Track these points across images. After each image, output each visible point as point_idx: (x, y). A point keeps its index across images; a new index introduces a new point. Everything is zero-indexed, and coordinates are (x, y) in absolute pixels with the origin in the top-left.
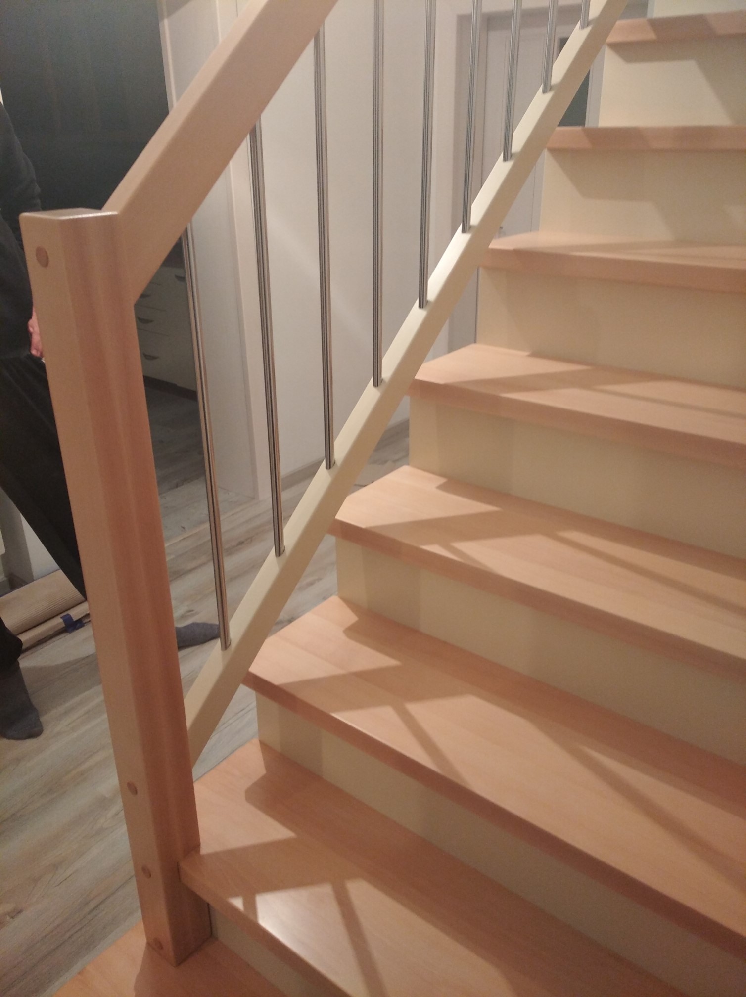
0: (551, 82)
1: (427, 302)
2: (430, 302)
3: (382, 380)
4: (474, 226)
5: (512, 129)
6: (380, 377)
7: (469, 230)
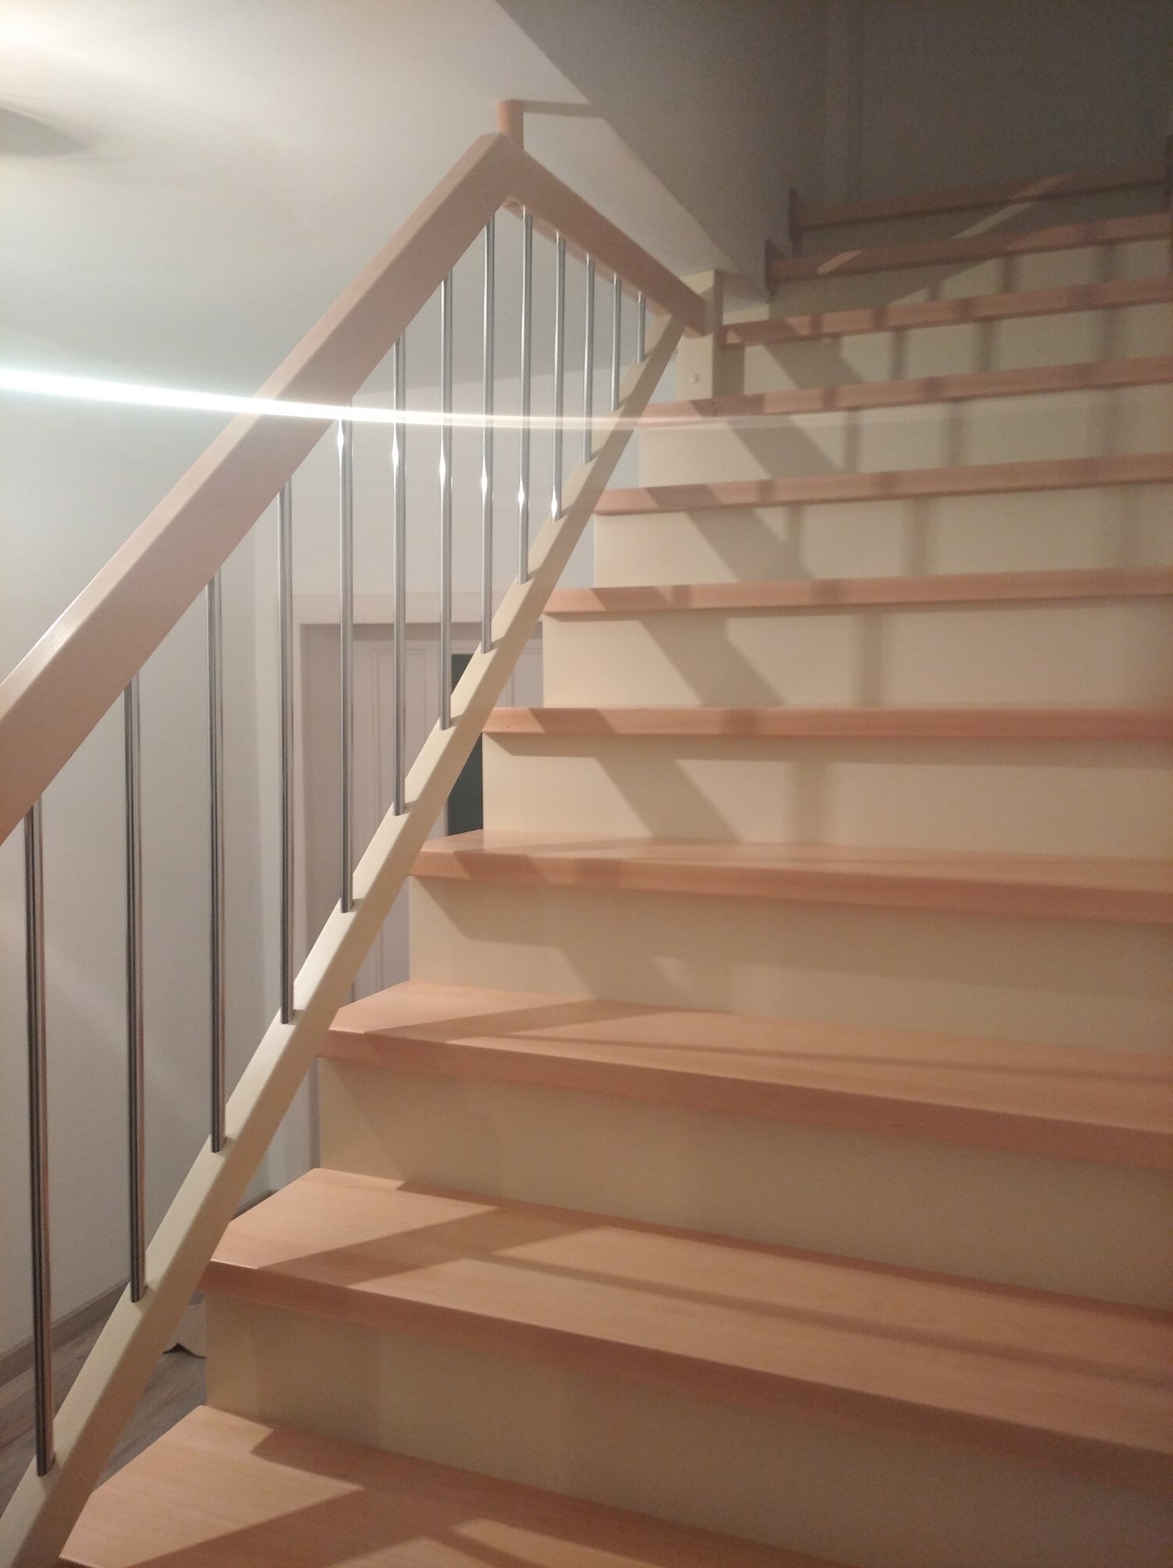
0: (404, 800)
1: (226, 1139)
2: (231, 1140)
3: (147, 1286)
4: (300, 1011)
5: (352, 867)
6: (142, 1283)
7: (292, 1019)
